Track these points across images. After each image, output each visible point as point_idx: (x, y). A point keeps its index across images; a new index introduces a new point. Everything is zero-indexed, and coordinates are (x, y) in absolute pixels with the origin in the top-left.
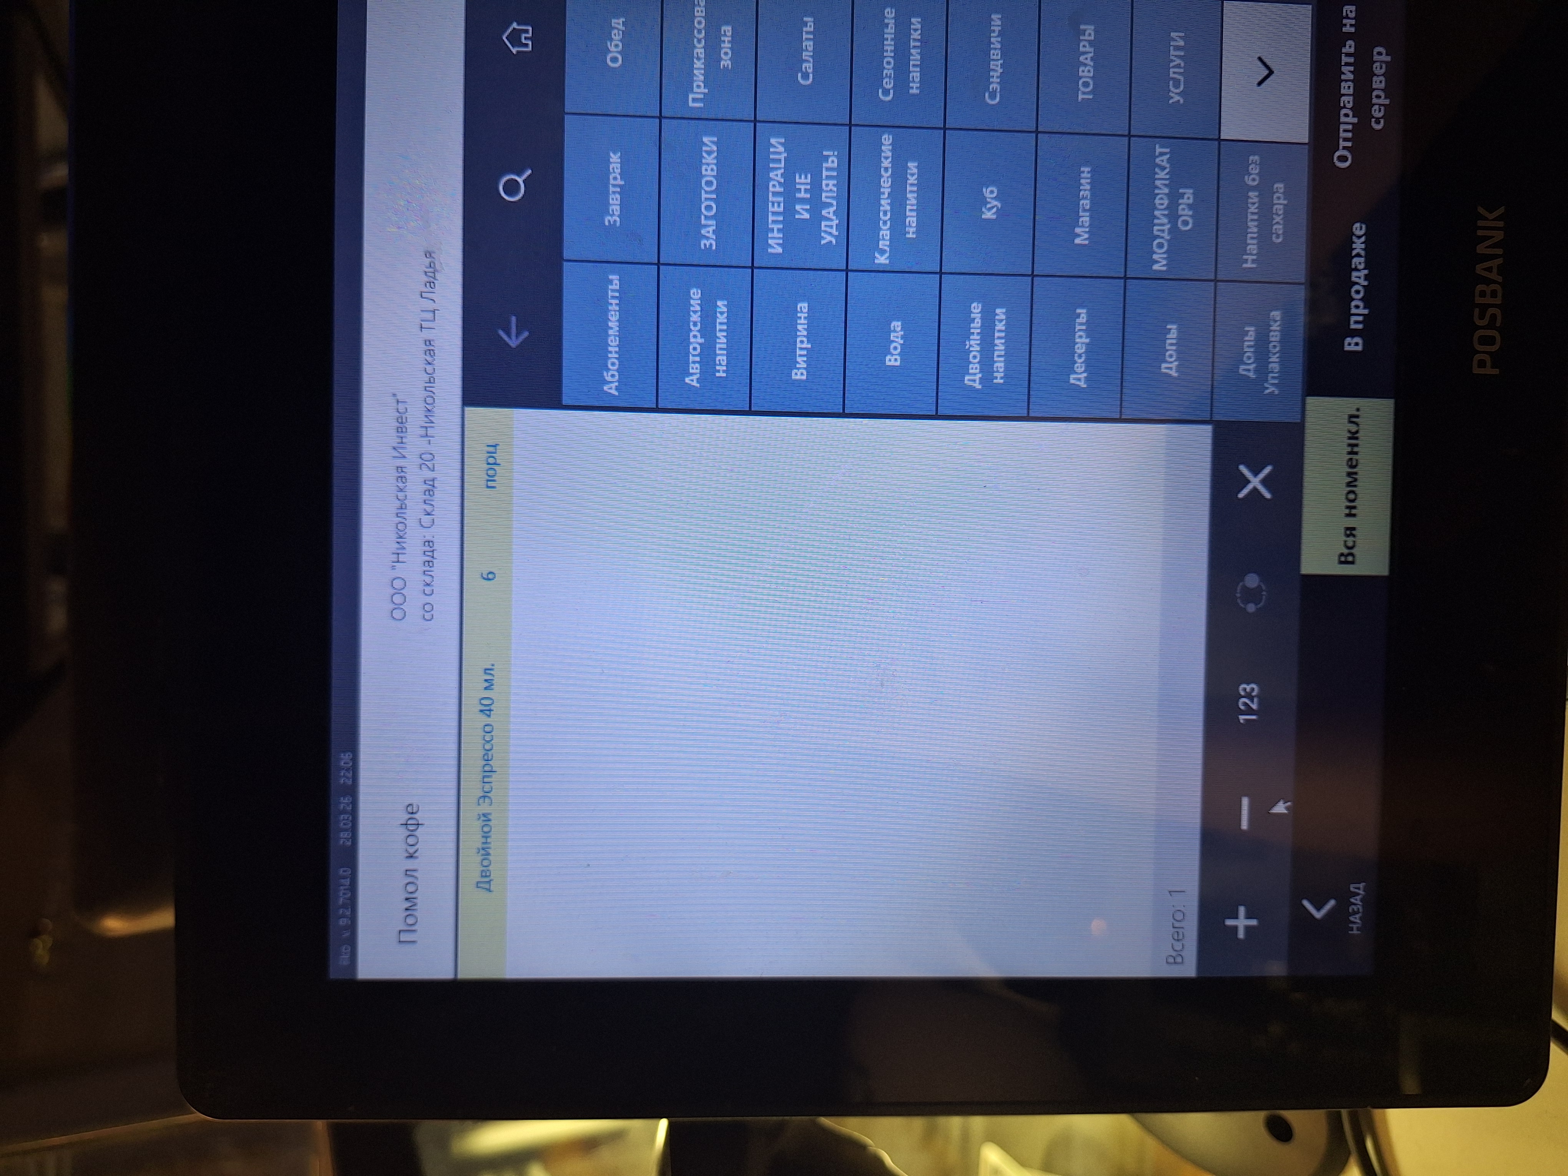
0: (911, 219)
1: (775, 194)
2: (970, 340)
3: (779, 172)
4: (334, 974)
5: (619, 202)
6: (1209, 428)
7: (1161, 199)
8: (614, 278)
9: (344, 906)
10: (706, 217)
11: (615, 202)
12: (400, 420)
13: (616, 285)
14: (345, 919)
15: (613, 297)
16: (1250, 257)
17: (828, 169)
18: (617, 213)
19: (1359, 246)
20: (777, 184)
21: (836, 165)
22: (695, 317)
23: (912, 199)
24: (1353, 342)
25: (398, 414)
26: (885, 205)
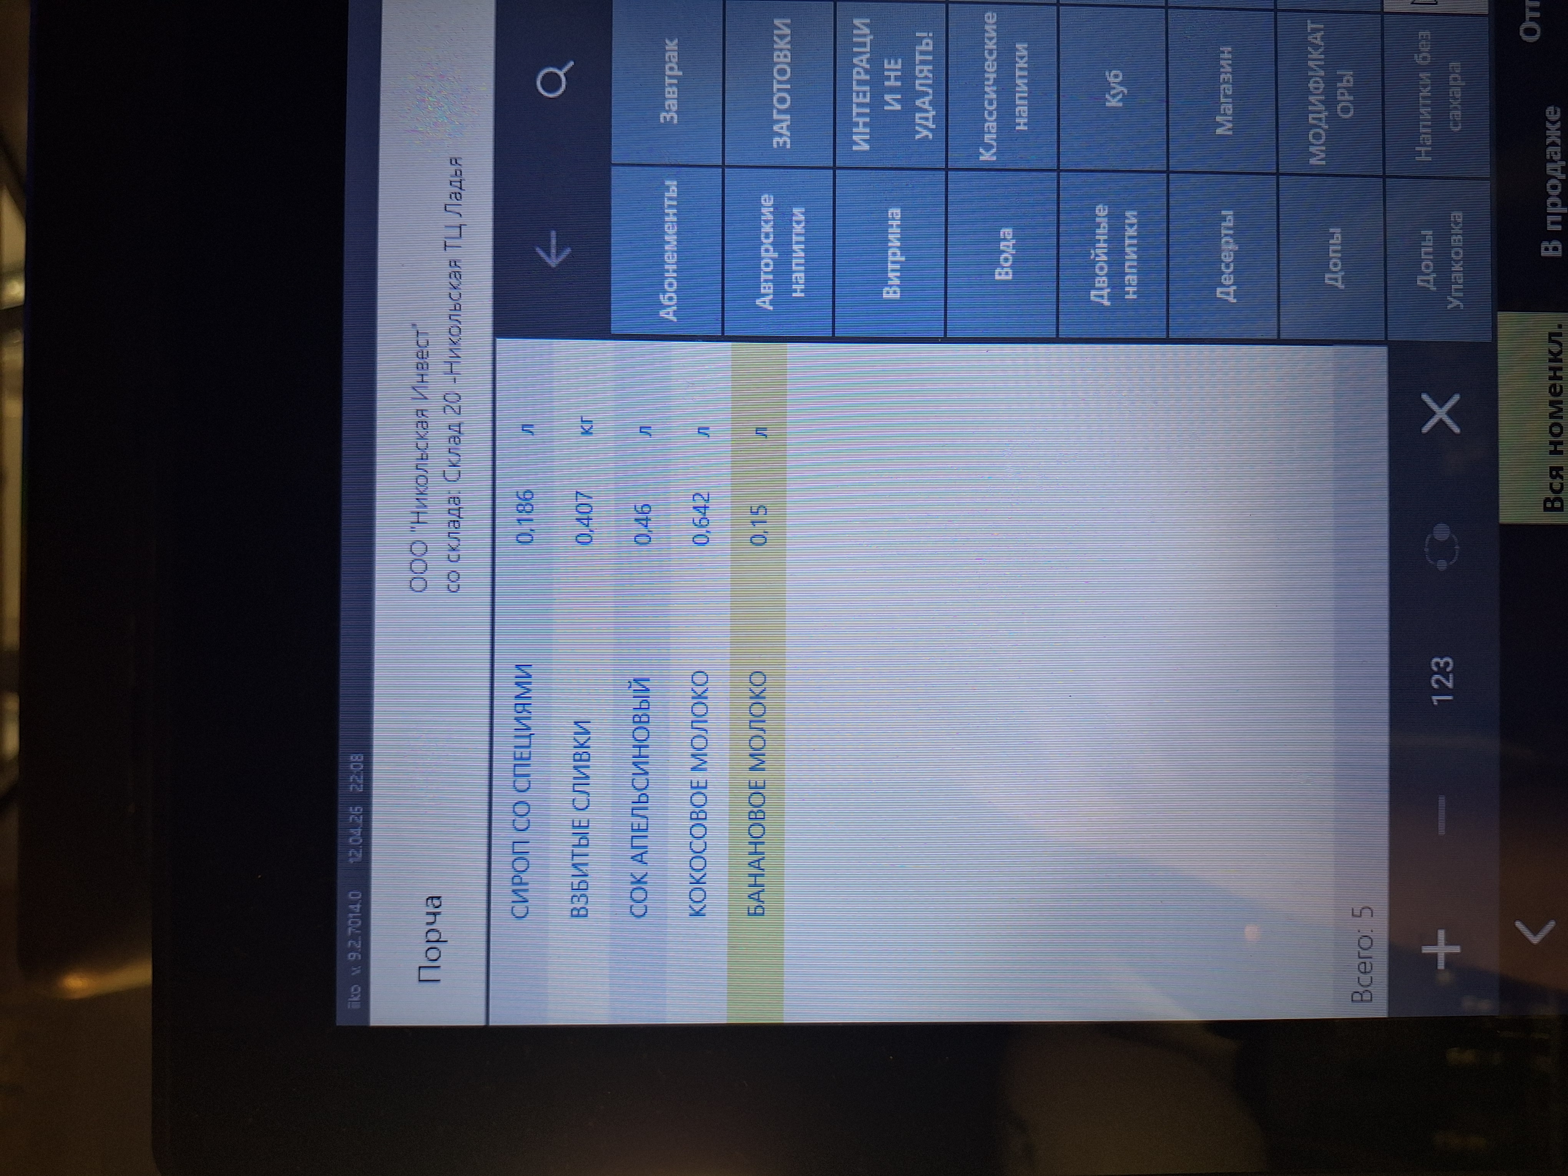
0: (1022, 108)
1: (860, 83)
2: (1095, 248)
3: (865, 57)
4: (342, 1020)
5: (676, 96)
6: (1384, 350)
7: (1317, 82)
8: (672, 184)
9: (354, 937)
11: (671, 95)
12: (420, 354)
13: (673, 192)
14: (355, 954)
15: (670, 206)
16: (1423, 149)
17: (922, 53)
18: (675, 108)
19: (1553, 133)
20: (862, 71)
21: (930, 48)
22: (767, 228)
23: (1022, 85)
24: (1551, 247)
25: (419, 349)
26: (991, 93)
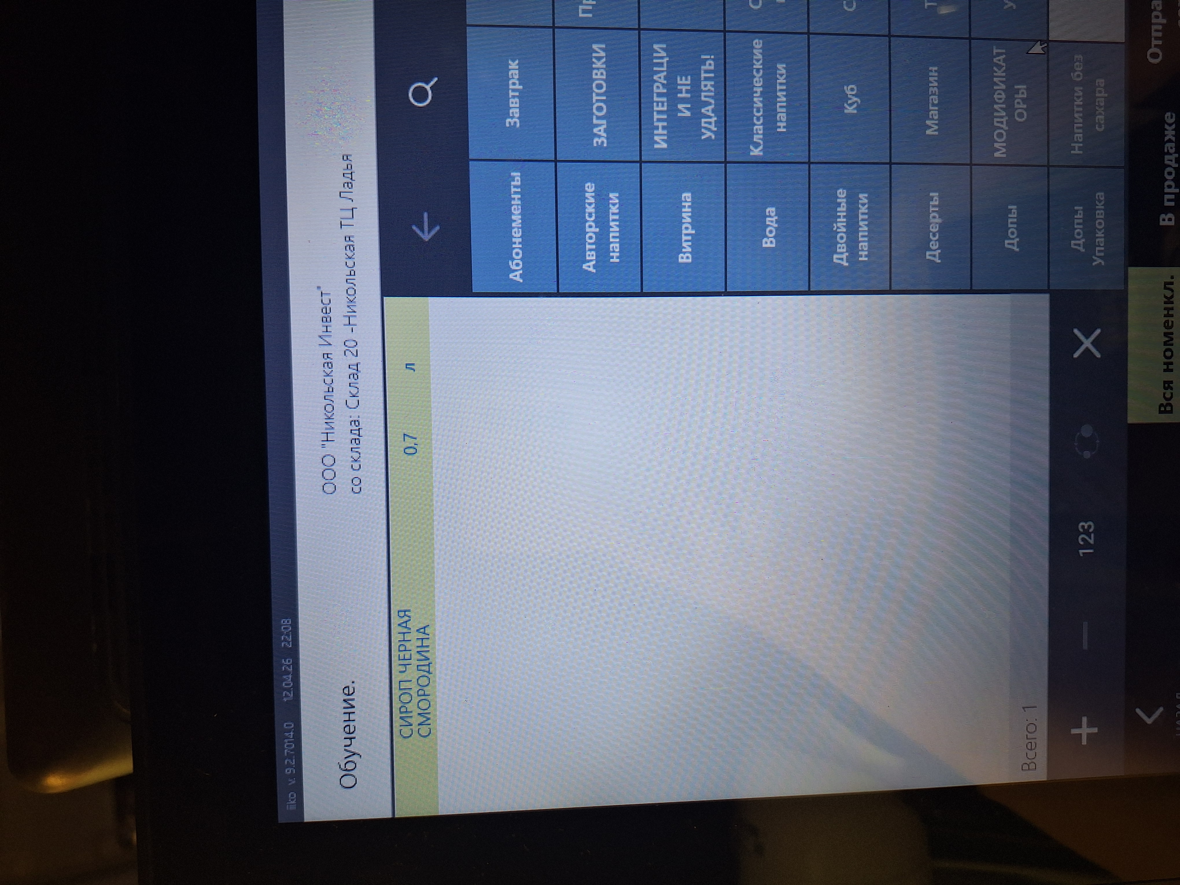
0: (781, 115)
1: (660, 95)
2: (836, 222)
3: (662, 75)
4: (282, 819)
5: (518, 105)
6: (1047, 296)
7: (999, 94)
8: (516, 175)
9: (290, 757)
10: (598, 118)
11: (514, 105)
12: (324, 311)
13: (517, 182)
14: (291, 769)
15: (516, 193)
16: (1077, 145)
17: (706, 71)
18: (517, 115)
19: (1170, 133)
20: (660, 85)
21: (712, 68)
22: (590, 209)
23: (782, 97)
24: (1167, 218)
25: (322, 306)
26: (758, 102)
